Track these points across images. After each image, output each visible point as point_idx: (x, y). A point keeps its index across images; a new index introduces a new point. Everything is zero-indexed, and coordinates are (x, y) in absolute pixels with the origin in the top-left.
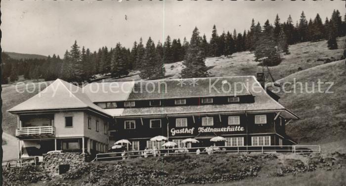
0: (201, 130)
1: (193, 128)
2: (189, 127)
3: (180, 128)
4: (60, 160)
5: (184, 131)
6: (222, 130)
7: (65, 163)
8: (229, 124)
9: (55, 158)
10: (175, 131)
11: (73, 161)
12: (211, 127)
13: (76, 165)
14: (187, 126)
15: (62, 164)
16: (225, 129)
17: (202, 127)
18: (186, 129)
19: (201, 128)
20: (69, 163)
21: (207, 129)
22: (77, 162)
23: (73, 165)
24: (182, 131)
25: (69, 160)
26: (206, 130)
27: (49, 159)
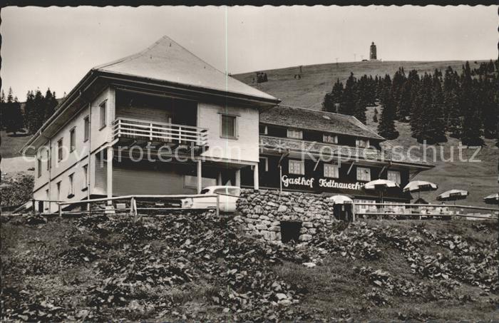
0: (323, 183)
1: (312, 179)
2: (307, 177)
3: (295, 176)
4: (283, 208)
5: (300, 182)
6: (349, 187)
7: (294, 218)
8: (358, 178)
9: (270, 203)
10: (287, 179)
11: (309, 214)
12: (336, 180)
13: (316, 225)
14: (303, 174)
15: (286, 218)
16: (353, 185)
17: (324, 178)
18: (303, 179)
19: (323, 180)
20: (302, 219)
21: (330, 183)
22: (318, 216)
23: (310, 225)
24: (297, 182)
25: (302, 210)
26: (329, 185)
27: (258, 203)
